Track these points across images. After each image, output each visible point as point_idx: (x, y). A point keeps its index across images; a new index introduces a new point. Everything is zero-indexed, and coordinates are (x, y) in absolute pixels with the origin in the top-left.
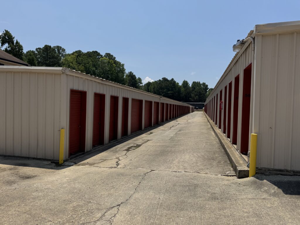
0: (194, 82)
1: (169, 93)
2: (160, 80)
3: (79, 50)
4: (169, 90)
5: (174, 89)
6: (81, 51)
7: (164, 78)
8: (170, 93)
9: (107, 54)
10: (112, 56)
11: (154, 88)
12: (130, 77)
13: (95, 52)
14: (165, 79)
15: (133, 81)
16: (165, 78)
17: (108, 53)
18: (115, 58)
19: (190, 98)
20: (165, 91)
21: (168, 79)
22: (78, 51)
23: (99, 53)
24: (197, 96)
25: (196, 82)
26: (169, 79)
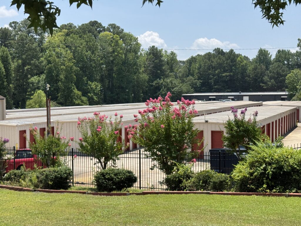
0: (279, 51)
1: (224, 76)
2: (209, 53)
3: (70, 23)
4: (225, 71)
5: (233, 68)
6: (72, 24)
7: (218, 49)
8: (227, 76)
9: (110, 25)
10: (118, 28)
11: (199, 69)
12: (152, 55)
13: (94, 24)
14: (219, 52)
15: (156, 61)
16: (220, 49)
17: (111, 23)
18: (123, 30)
19: (261, 84)
20: (217, 72)
21: (224, 51)
22: (68, 24)
23: (100, 24)
24: (273, 80)
25: (282, 51)
26: (226, 50)
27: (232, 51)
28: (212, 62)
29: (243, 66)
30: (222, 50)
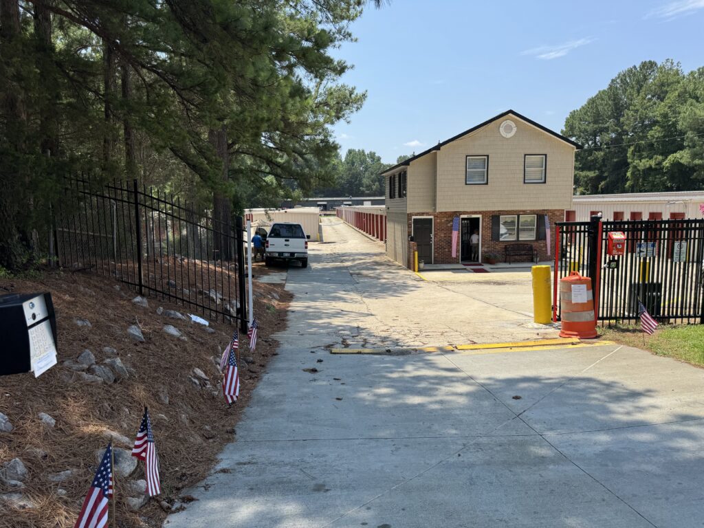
25: (354, 151)
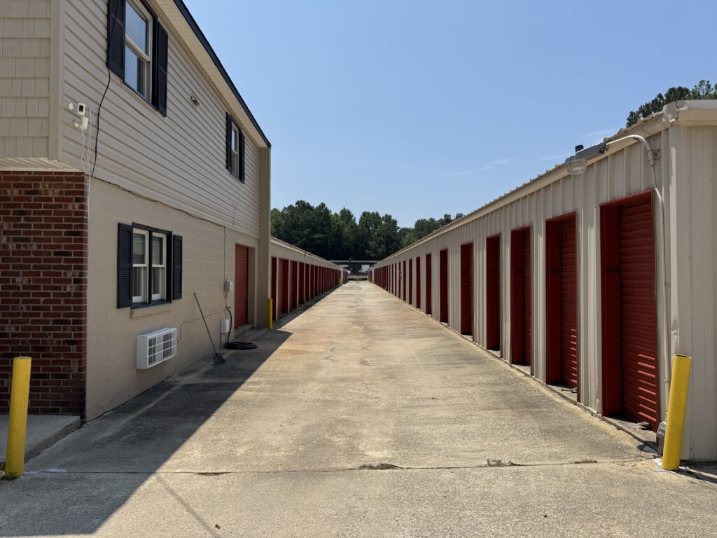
27: (323, 205)
28: (298, 219)
29: (339, 226)
30: (308, 204)
